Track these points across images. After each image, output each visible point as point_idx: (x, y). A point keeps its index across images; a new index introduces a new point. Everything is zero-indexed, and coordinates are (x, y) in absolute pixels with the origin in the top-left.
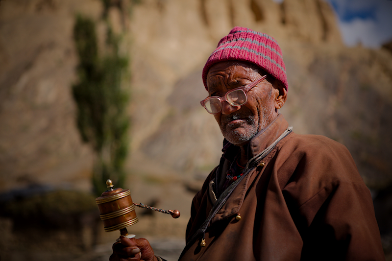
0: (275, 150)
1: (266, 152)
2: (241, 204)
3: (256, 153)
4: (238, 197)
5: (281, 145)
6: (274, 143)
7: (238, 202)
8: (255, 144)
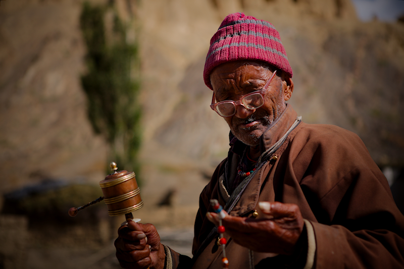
2: (257, 199)
3: (268, 146)
5: (292, 136)
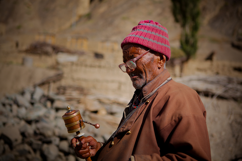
0: (156, 93)
1: (151, 94)
2: (133, 124)
3: (145, 95)
4: (132, 120)
5: (160, 90)
6: (157, 89)
7: (131, 122)
8: (145, 90)
